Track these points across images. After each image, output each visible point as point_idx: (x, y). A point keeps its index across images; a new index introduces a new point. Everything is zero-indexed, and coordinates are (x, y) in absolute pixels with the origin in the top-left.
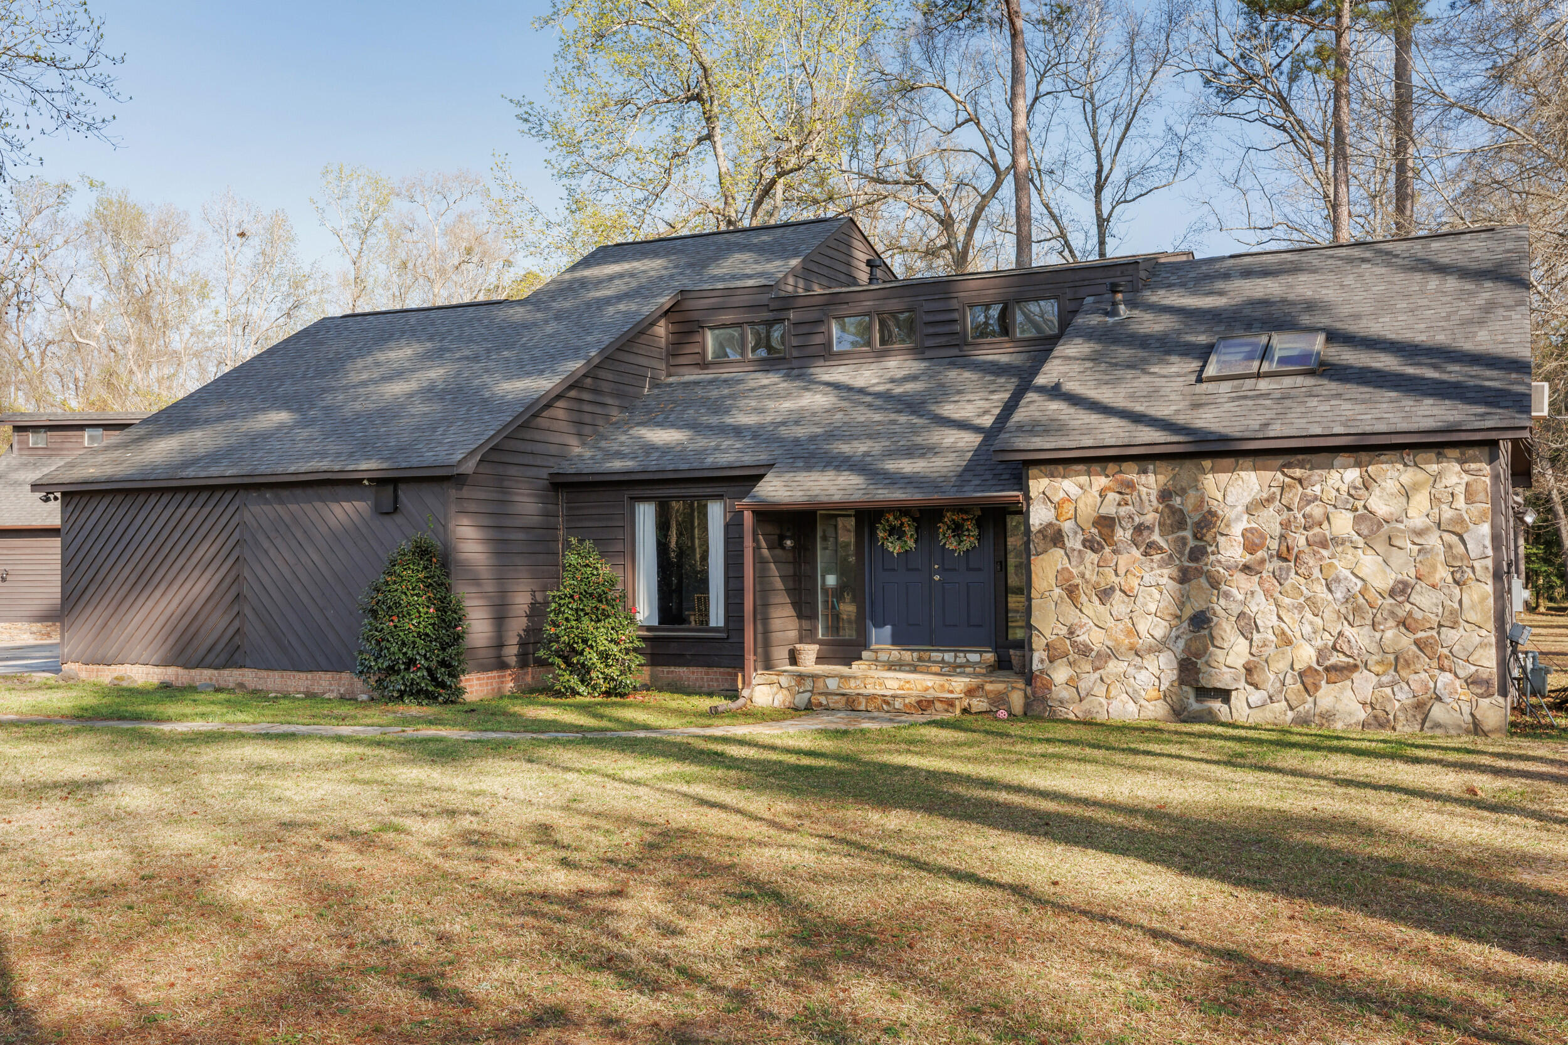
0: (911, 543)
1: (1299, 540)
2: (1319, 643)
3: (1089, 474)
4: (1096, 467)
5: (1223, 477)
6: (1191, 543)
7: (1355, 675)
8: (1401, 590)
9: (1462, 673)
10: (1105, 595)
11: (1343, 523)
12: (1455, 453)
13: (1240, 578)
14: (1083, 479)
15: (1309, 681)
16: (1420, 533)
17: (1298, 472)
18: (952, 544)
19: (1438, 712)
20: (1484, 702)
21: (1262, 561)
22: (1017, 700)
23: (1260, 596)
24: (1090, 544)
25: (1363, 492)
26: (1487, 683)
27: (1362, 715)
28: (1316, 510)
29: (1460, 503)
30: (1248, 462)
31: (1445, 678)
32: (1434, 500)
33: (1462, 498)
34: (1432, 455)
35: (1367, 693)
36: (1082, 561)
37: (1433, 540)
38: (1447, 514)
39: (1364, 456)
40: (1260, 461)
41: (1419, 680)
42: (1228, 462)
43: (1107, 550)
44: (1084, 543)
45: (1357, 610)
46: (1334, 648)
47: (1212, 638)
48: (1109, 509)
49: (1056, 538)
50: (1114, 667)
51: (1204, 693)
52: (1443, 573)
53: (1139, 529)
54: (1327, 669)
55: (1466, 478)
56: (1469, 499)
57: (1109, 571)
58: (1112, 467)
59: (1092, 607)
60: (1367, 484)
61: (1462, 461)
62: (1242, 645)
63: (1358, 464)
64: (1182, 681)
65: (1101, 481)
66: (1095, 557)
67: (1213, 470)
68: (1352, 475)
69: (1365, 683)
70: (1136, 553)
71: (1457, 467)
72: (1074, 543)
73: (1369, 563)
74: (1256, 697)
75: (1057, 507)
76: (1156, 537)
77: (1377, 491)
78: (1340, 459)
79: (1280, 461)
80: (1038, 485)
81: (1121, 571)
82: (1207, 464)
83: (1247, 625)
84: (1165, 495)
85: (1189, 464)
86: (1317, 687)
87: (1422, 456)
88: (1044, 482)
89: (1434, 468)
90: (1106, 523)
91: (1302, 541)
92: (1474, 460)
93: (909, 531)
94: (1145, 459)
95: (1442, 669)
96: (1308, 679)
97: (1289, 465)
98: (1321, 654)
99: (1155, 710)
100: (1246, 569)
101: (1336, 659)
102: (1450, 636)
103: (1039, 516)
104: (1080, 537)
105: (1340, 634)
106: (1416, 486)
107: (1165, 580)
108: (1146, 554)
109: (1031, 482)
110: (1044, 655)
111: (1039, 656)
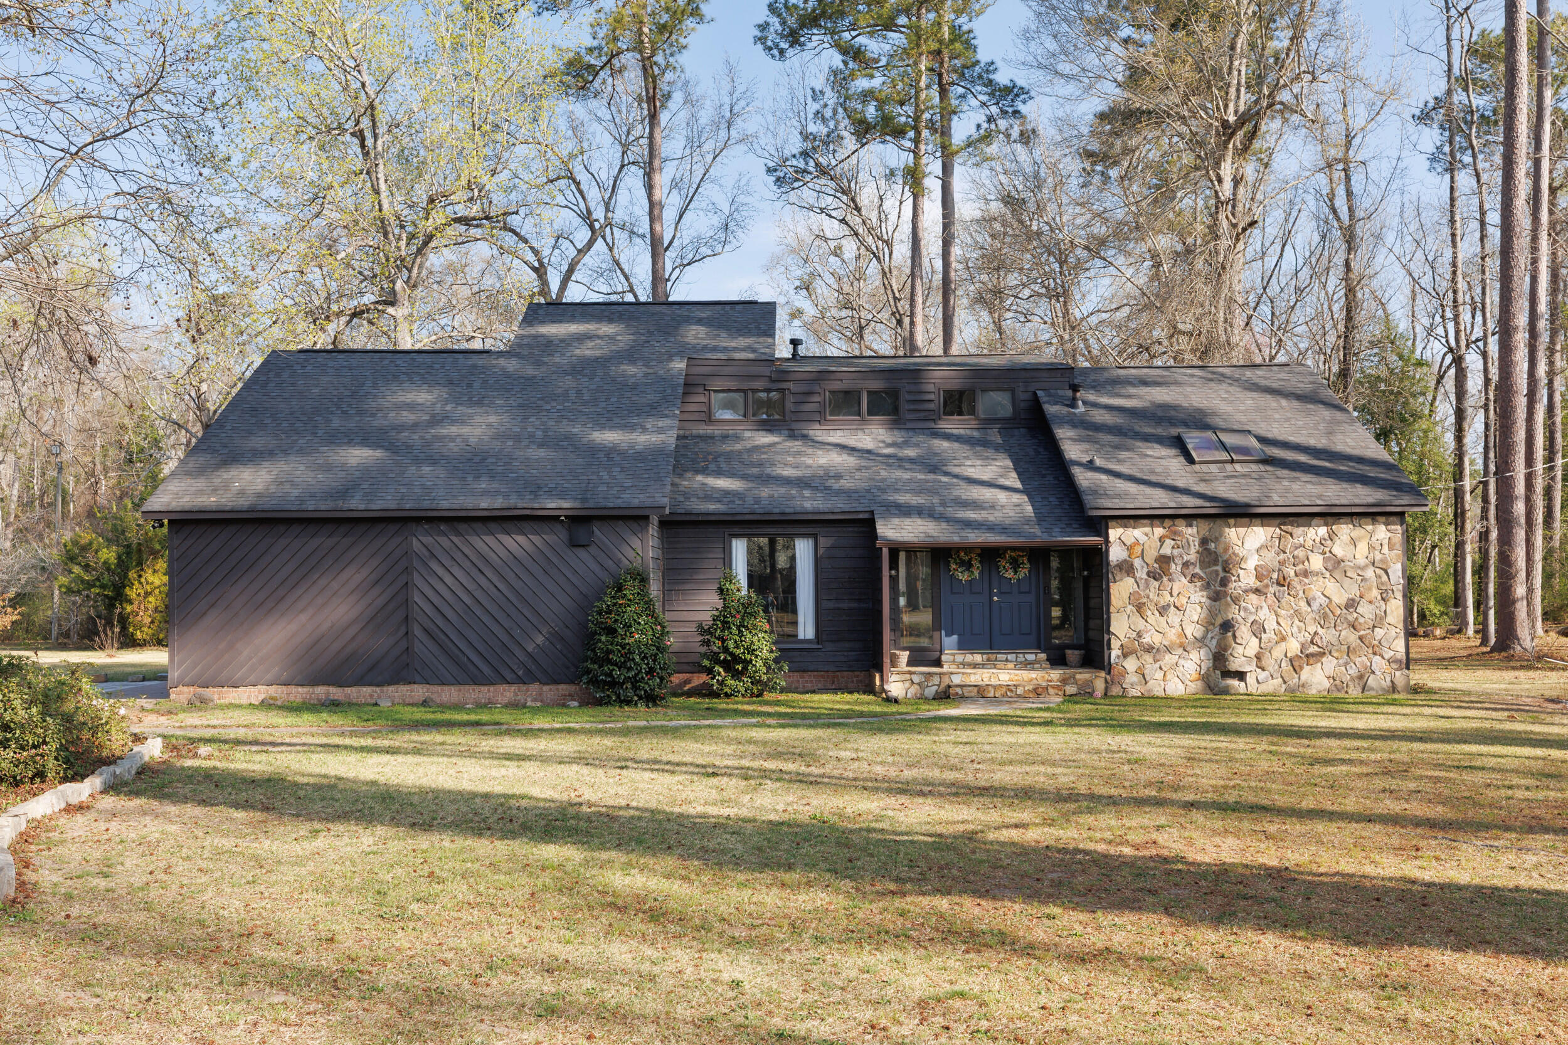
0: (976, 574)
1: (1290, 572)
2: (1302, 640)
3: (1152, 526)
4: (1156, 522)
5: (1242, 530)
6: (1222, 574)
7: (1324, 660)
8: (1351, 604)
9: (1387, 656)
10: (1163, 610)
11: (1316, 562)
12: (1382, 519)
13: (1253, 597)
14: (1148, 529)
15: (1296, 664)
16: (1363, 568)
17: (1289, 528)
18: (1009, 574)
19: (1371, 682)
20: (1398, 673)
21: (1267, 586)
22: (1100, 685)
23: (1266, 610)
24: (1153, 575)
25: (1329, 542)
26: (1400, 661)
27: (1327, 684)
28: (1300, 553)
29: (1385, 550)
30: (1258, 521)
31: (1377, 659)
32: (1371, 548)
33: (1386, 547)
34: (1369, 520)
35: (1329, 671)
36: (1147, 586)
37: (1370, 573)
38: (1378, 557)
39: (1330, 520)
40: (1265, 521)
41: (1361, 660)
42: (1246, 520)
43: (1165, 579)
44: (1148, 574)
45: (1325, 617)
46: (1312, 642)
47: (1234, 637)
48: (1167, 550)
49: (1127, 568)
50: (1169, 659)
51: (1228, 674)
52: (1375, 593)
53: (1186, 565)
54: (1307, 656)
55: (1389, 535)
56: (1391, 549)
57: (1166, 594)
58: (1168, 523)
59: (1153, 617)
60: (1331, 536)
61: (1386, 524)
62: (1254, 641)
63: (1326, 525)
64: (1215, 668)
65: (1159, 531)
66: (1156, 584)
67: (1235, 526)
68: (1323, 531)
69: (1329, 664)
70: (1185, 581)
71: (1383, 527)
72: (1141, 574)
73: (1331, 587)
74: (1262, 675)
75: (1130, 548)
76: (1197, 570)
77: (1338, 542)
78: (1315, 521)
79: (1278, 521)
80: (1114, 533)
81: (1175, 593)
82: (1232, 521)
83: (1258, 629)
84: (1204, 542)
85: (1219, 521)
86: (1301, 668)
87: (1363, 520)
88: (1120, 531)
89: (1370, 528)
90: (1164, 561)
91: (1292, 573)
92: (1394, 524)
93: (976, 564)
94: (1190, 518)
95: (1375, 654)
96: (1295, 664)
97: (1284, 524)
98: (1303, 647)
99: (1194, 687)
100: (1257, 591)
101: (1313, 649)
102: (1379, 632)
103: (1116, 554)
104: (1145, 570)
105: (1316, 633)
106: (1360, 538)
107: (1204, 600)
108: (1191, 582)
109: (1111, 531)
110: (1119, 652)
111: (1115, 653)
